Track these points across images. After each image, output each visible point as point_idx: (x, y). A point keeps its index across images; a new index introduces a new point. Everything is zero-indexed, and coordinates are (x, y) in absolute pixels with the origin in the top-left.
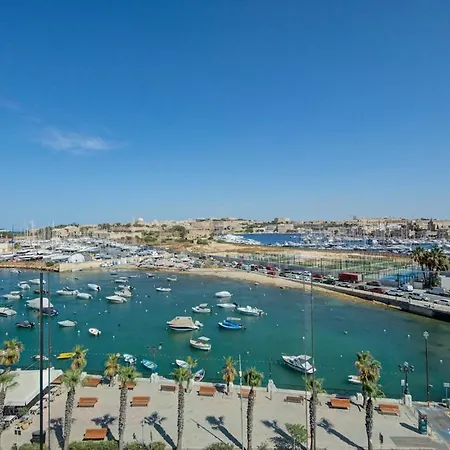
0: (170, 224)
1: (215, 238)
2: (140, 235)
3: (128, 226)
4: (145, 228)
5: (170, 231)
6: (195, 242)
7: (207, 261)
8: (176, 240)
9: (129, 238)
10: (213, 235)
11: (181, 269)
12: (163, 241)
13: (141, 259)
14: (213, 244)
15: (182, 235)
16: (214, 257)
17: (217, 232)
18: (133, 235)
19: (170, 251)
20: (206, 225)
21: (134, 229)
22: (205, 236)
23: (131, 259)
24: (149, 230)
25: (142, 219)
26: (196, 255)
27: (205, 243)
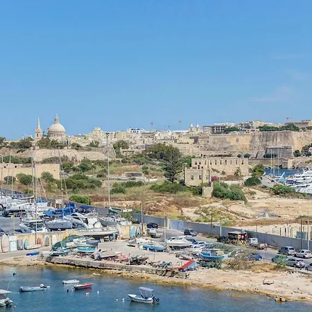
0: (138, 141)
1: (266, 180)
2: (55, 171)
3: (25, 145)
4: (68, 153)
5: (138, 159)
6: (208, 192)
7: (240, 247)
8: (154, 188)
9: (26, 180)
10: (259, 170)
11: (167, 270)
12: (117, 190)
13: (56, 238)
14: (261, 200)
15: (171, 173)
16: (263, 238)
17: (272, 164)
18: (37, 172)
19: (135, 217)
20: (241, 142)
21: (38, 154)
22: (237, 175)
23: (30, 239)
24: (80, 156)
25: (59, 127)
26: (209, 231)
27: (235, 197)
